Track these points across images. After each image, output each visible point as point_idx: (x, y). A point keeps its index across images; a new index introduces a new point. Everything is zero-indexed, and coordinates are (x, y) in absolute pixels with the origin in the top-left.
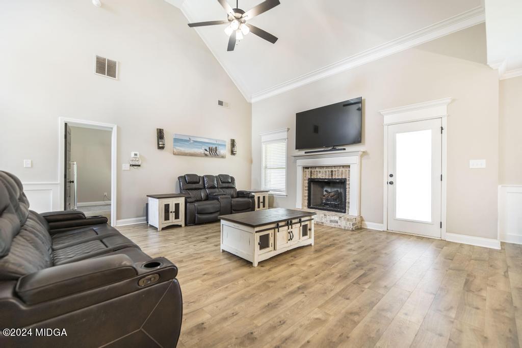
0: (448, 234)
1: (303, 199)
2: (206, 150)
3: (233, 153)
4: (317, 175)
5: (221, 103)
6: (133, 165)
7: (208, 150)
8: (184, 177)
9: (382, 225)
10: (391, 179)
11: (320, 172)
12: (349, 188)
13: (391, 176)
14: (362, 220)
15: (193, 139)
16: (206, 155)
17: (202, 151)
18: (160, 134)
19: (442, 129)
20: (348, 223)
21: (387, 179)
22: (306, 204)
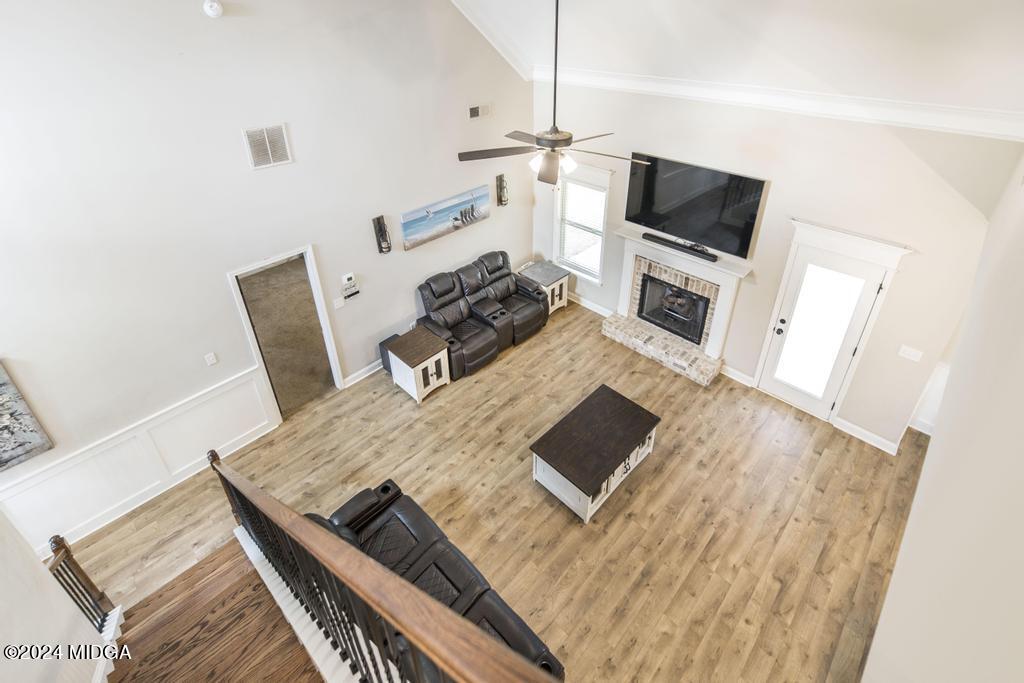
0: (839, 419)
1: (631, 302)
2: (456, 219)
3: (500, 201)
4: (660, 273)
5: (474, 112)
6: (349, 296)
7: (459, 218)
8: (428, 284)
9: (751, 379)
10: (781, 326)
11: (666, 271)
12: (712, 314)
13: (783, 321)
14: (723, 362)
15: (432, 210)
16: (457, 228)
17: (450, 224)
18: (380, 228)
19: (881, 288)
20: (701, 377)
21: (774, 323)
22: (636, 309)
